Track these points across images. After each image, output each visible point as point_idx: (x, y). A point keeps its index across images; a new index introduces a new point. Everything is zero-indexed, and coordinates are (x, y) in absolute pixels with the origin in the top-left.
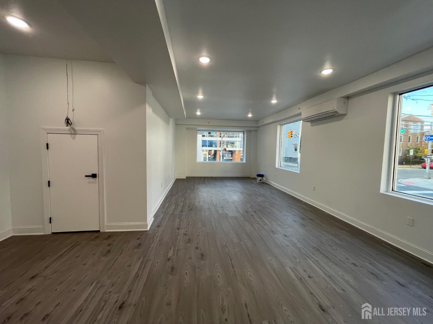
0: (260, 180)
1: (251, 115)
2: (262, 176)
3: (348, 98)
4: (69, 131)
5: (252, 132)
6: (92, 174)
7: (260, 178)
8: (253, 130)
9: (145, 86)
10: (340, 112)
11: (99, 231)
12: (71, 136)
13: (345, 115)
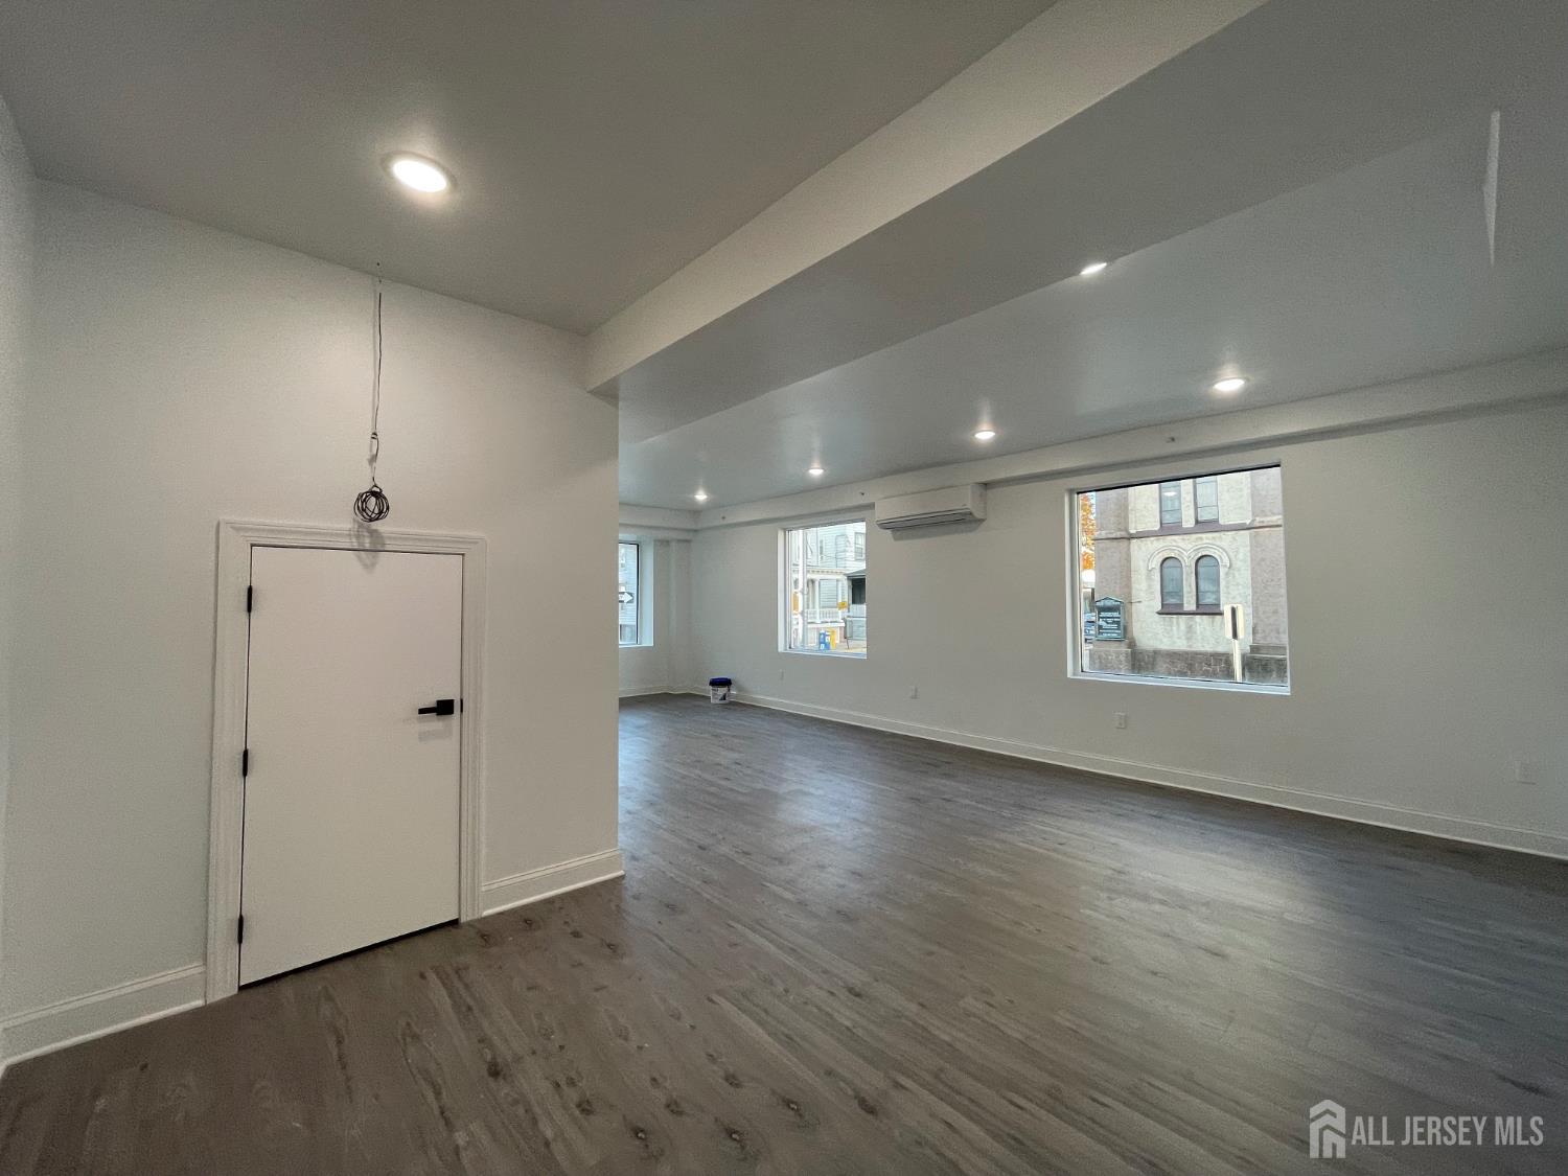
0: (724, 698)
1: (705, 497)
2: (726, 683)
3: (986, 485)
4: (354, 540)
5: (673, 544)
6: (439, 702)
7: (722, 691)
8: (679, 541)
9: (616, 406)
10: (978, 515)
11: (454, 923)
12: (359, 558)
13: (983, 520)
